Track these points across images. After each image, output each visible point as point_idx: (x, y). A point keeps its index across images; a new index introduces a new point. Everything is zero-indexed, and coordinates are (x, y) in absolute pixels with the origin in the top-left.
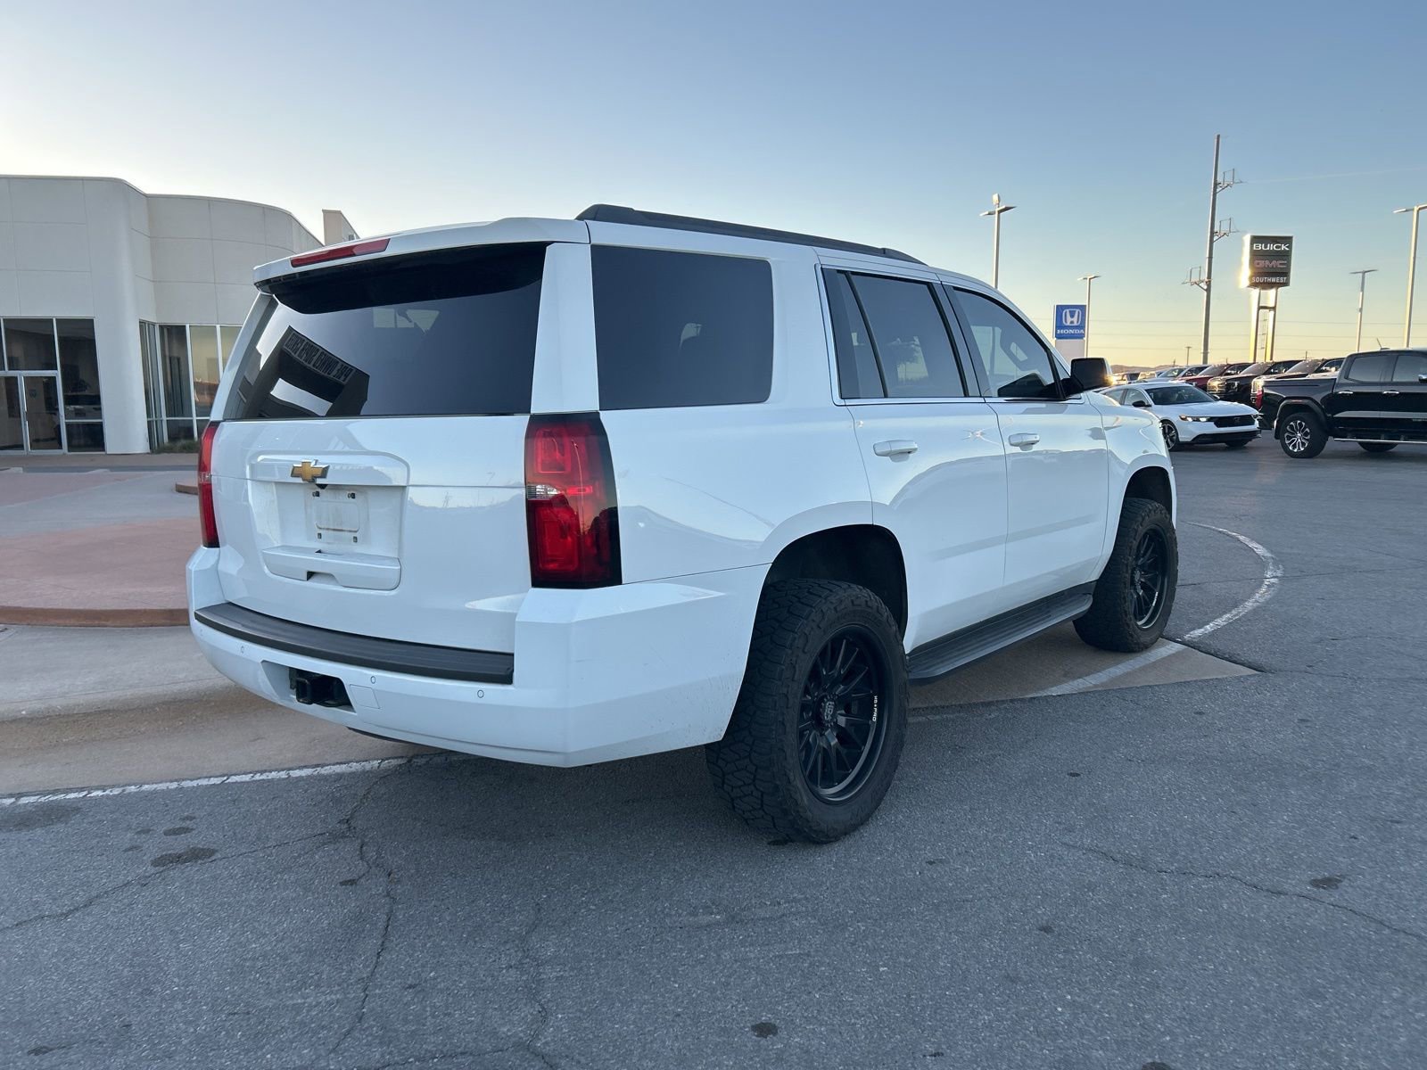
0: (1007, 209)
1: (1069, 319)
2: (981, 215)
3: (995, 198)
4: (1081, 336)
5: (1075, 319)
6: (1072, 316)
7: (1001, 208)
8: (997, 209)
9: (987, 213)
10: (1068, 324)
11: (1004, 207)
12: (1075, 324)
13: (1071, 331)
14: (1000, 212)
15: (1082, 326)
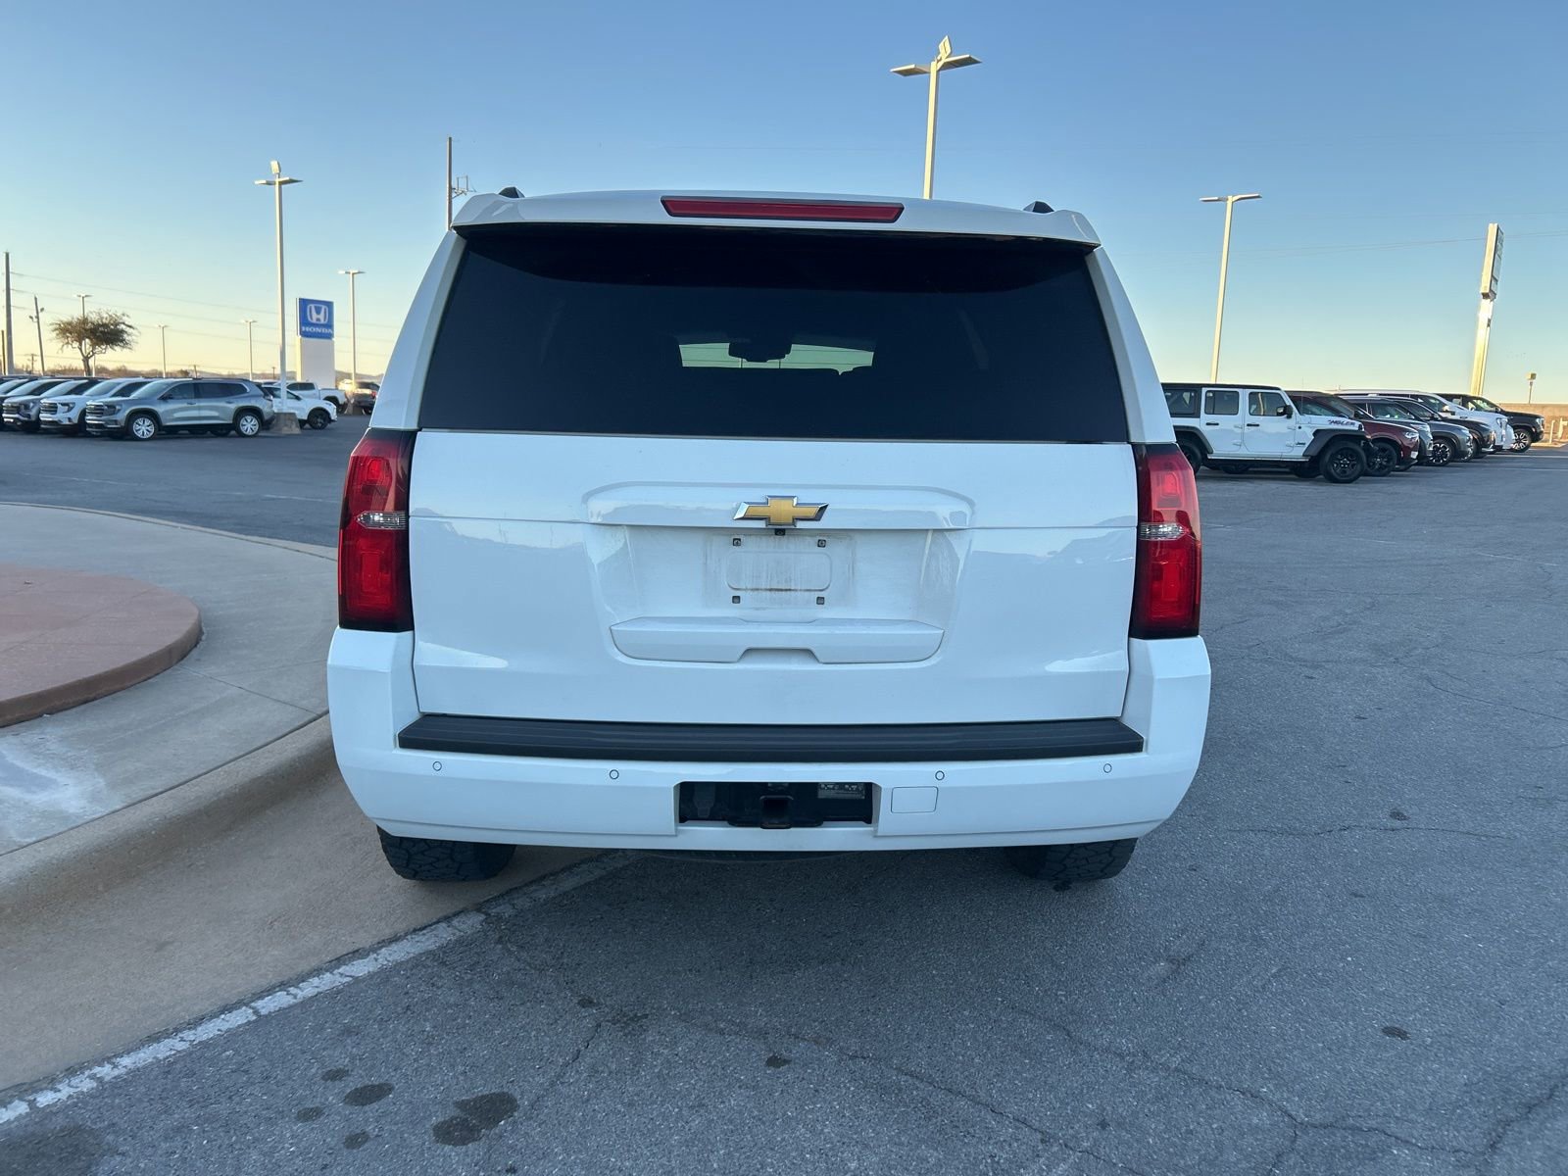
0: (291, 181)
1: (315, 315)
2: (257, 182)
3: (274, 165)
4: (329, 336)
5: (321, 316)
6: (318, 312)
7: (281, 180)
8: (277, 180)
9: (264, 182)
10: (314, 321)
11: (288, 178)
12: (322, 322)
13: (318, 330)
14: (281, 183)
15: (330, 325)
